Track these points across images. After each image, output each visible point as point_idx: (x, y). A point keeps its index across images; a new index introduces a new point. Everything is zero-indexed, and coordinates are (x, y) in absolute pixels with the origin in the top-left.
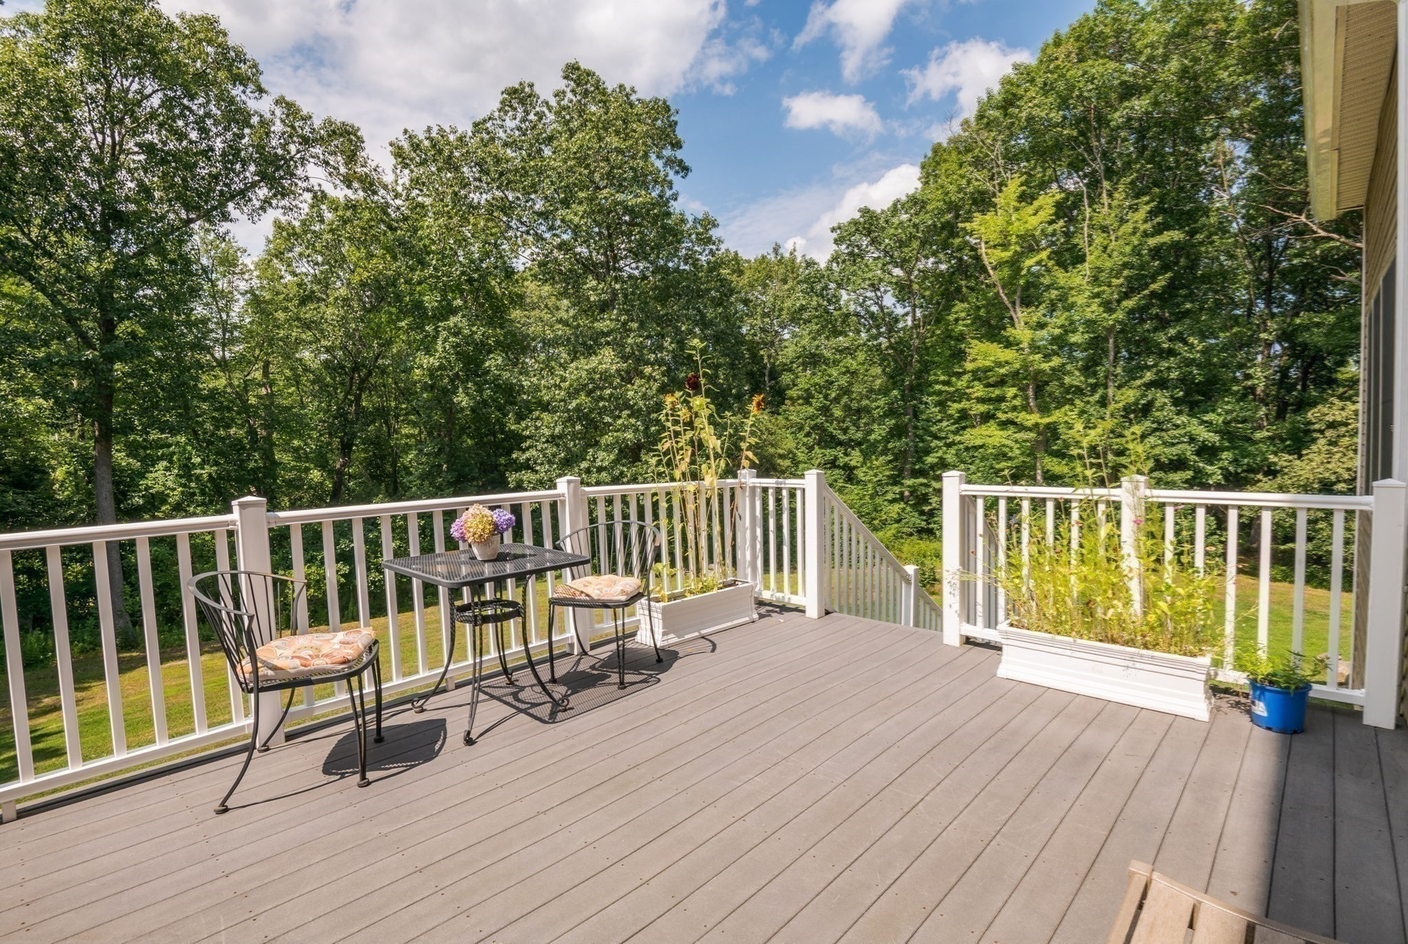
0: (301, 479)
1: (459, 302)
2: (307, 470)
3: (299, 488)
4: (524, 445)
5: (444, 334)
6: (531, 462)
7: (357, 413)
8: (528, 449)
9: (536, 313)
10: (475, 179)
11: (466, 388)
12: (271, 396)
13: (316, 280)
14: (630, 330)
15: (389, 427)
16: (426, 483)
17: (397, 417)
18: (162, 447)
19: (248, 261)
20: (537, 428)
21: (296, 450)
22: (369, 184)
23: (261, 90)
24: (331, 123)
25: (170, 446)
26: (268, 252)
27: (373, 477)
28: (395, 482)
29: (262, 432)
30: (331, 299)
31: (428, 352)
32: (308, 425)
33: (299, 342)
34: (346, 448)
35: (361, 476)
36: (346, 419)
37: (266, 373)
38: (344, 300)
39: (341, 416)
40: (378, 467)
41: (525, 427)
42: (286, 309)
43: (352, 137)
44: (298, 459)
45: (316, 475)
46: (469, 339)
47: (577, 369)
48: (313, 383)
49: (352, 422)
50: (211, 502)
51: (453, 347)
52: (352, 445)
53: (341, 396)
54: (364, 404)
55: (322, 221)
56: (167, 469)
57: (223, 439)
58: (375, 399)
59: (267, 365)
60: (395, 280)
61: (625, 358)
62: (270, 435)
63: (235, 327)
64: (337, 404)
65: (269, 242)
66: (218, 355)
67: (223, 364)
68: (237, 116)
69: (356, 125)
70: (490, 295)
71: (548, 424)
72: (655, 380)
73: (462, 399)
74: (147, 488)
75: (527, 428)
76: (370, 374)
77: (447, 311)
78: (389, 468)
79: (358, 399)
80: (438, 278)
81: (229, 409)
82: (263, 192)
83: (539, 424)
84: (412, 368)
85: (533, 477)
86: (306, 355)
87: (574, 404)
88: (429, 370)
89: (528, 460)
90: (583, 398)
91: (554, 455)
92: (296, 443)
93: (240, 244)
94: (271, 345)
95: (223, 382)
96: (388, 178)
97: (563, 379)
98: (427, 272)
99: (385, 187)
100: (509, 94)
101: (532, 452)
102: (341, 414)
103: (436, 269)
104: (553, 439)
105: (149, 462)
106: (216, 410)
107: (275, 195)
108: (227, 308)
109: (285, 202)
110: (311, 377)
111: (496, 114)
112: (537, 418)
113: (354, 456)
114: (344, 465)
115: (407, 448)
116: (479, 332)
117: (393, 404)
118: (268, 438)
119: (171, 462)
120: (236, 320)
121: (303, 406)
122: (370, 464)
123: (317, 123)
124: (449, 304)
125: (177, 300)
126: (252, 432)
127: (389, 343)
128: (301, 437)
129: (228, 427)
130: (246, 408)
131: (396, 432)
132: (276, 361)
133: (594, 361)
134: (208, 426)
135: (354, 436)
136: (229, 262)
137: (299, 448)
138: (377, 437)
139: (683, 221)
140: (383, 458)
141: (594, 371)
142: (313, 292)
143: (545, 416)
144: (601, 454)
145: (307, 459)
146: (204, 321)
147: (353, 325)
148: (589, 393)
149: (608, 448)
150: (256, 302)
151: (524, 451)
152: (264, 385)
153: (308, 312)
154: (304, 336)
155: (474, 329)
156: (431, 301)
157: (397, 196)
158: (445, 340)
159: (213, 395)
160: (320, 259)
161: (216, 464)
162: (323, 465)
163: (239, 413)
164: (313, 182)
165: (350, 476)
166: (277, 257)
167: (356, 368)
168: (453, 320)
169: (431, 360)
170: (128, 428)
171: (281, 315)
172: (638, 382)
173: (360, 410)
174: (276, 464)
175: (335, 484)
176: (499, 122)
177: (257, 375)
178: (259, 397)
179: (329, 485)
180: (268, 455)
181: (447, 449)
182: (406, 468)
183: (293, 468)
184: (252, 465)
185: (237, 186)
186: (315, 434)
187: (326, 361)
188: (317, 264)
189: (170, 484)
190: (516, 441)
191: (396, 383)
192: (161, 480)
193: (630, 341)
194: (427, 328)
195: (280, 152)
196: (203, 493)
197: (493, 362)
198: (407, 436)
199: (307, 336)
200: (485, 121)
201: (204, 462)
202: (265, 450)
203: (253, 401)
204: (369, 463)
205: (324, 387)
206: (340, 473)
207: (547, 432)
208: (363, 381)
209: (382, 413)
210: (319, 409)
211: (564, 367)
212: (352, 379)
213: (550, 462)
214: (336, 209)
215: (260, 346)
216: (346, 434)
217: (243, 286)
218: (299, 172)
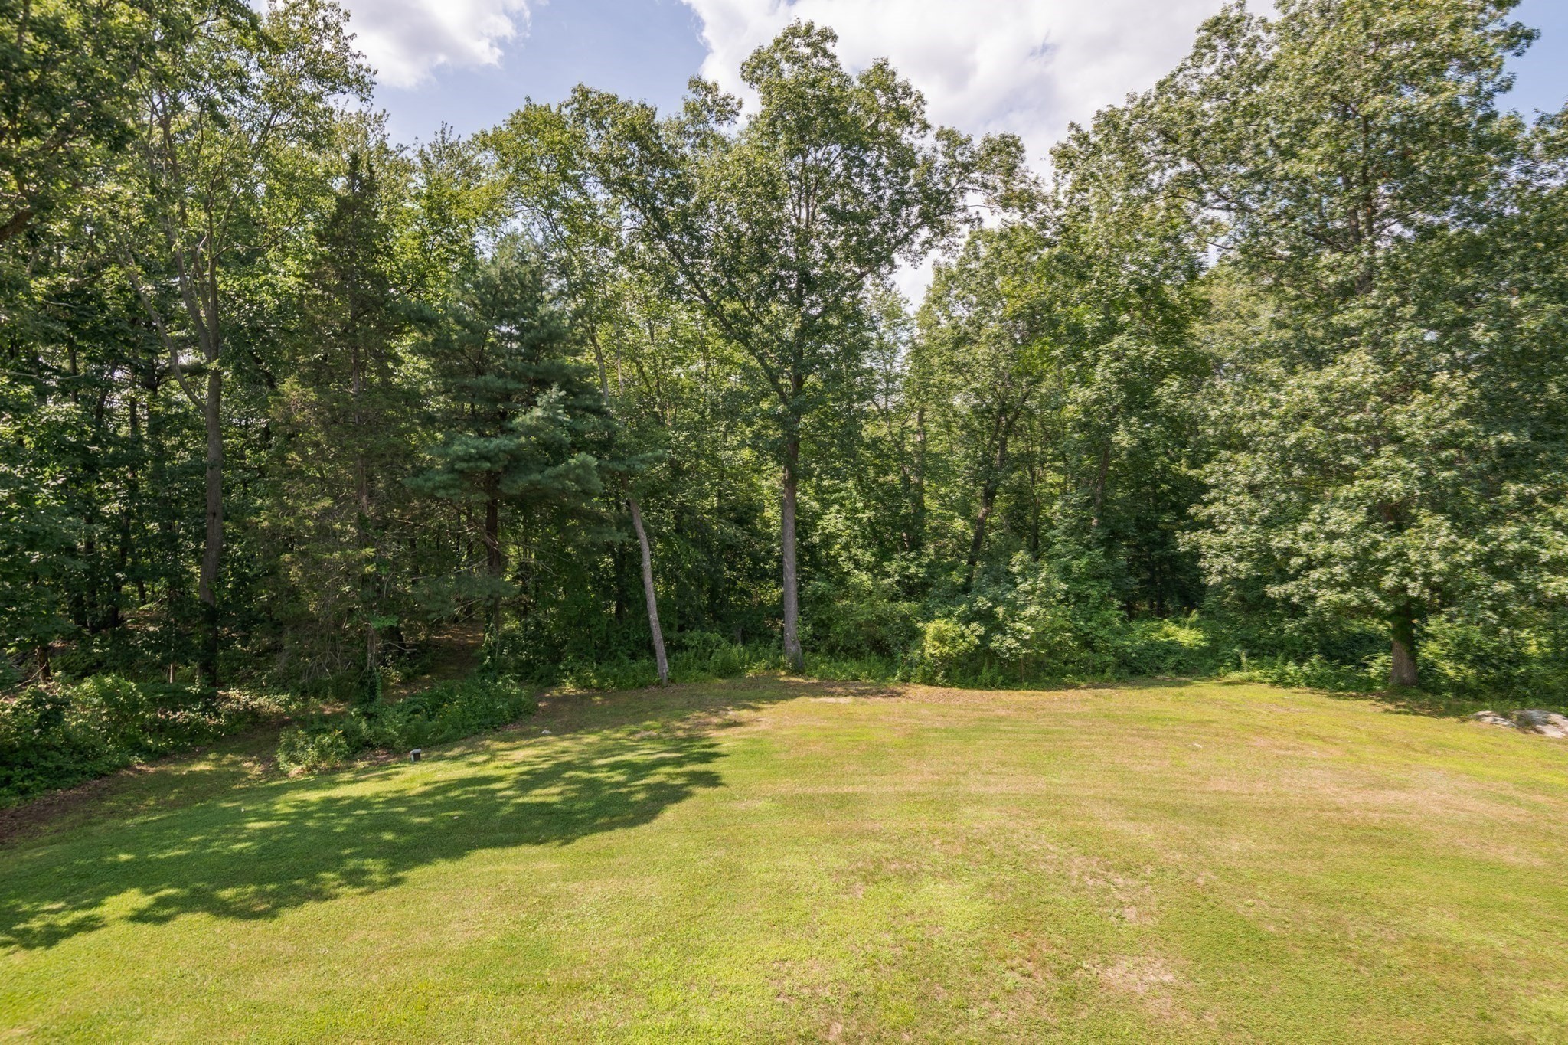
0: (945, 527)
1: (1126, 318)
2: (952, 518)
3: (943, 536)
4: (1205, 497)
5: (1106, 358)
6: (1216, 521)
7: (1002, 460)
8: (1212, 502)
9: (1225, 325)
10: (1158, 153)
11: (1128, 424)
12: (924, 443)
13: (971, 323)
14: (1402, 319)
15: (1033, 474)
16: (1072, 539)
17: (1042, 462)
18: (834, 492)
19: (911, 310)
20: (1227, 474)
21: (943, 497)
22: (1027, 201)
23: (926, 127)
24: (990, 141)
25: (840, 490)
26: (928, 298)
27: (1014, 529)
28: (1036, 536)
29: (914, 479)
30: (983, 338)
31: (1085, 383)
32: (954, 472)
33: (951, 386)
34: (989, 496)
35: (1002, 526)
36: (991, 466)
37: (921, 421)
38: (997, 337)
39: (986, 462)
40: (1020, 518)
41: (1210, 473)
42: (940, 354)
43: (1013, 149)
44: (944, 505)
45: (959, 524)
46: (1135, 364)
47: (1299, 387)
48: (962, 428)
49: (997, 470)
50: (869, 544)
51: (1116, 374)
52: (996, 493)
53: (987, 441)
54: (1009, 450)
55: (977, 258)
56: (838, 512)
57: (881, 485)
58: (1021, 444)
59: (922, 412)
60: (1052, 303)
61: (1387, 363)
62: (921, 482)
63: (897, 376)
64: (983, 450)
65: (929, 290)
66: (882, 404)
67: (885, 414)
68: (905, 159)
69: (1017, 135)
70: (1164, 305)
71: (1248, 468)
72: (1453, 395)
73: (1122, 438)
74: (823, 528)
75: (1212, 473)
76: (1016, 417)
77: (1111, 329)
78: (1029, 519)
79: (1004, 443)
80: (1101, 292)
81: (888, 457)
82: (925, 233)
83: (1230, 468)
84: (1064, 404)
85: (1217, 541)
86: (957, 401)
87: (1293, 438)
88: (1084, 403)
89: (1211, 517)
90: (1308, 428)
91: (1252, 512)
92: (944, 490)
93: (904, 295)
94: (927, 393)
95: (885, 430)
96: (1048, 189)
97: (1275, 404)
98: (1087, 288)
99: (1045, 201)
100: (1208, 30)
101: (1219, 508)
102: (987, 460)
103: (1099, 283)
104: (1253, 489)
105: (826, 505)
106: (877, 457)
107: (936, 235)
108: (890, 361)
109: (944, 242)
110: (961, 423)
111: (1189, 63)
112: (1228, 461)
113: (996, 505)
114: (986, 515)
115: (1051, 499)
116: (1151, 350)
117: (1039, 449)
118: (919, 485)
119: (842, 505)
120: (898, 369)
121: (951, 453)
122: (1011, 515)
123: (977, 143)
124: (1113, 322)
125: (851, 353)
126: (906, 480)
127: (1039, 379)
128: (947, 485)
129: (886, 474)
130: (902, 457)
131: (1040, 480)
132: (931, 407)
133: (1330, 373)
134: (871, 471)
135: (997, 483)
136: (893, 314)
137: (947, 495)
138: (1020, 485)
139: (1517, 126)
140: (1024, 508)
141: (1330, 388)
142: (966, 333)
143: (1242, 457)
144: (1337, 514)
145: (952, 508)
146: (871, 371)
147: (1003, 364)
148: (1319, 422)
149: (1350, 505)
150: (917, 352)
151: (1206, 505)
152: (918, 432)
153: (960, 356)
154: (956, 381)
155: (1143, 349)
156: (1091, 320)
157: (1058, 206)
158: (1107, 365)
159: (875, 443)
160: (975, 300)
161: (876, 509)
162: (966, 512)
163: (895, 460)
164: (972, 210)
165: (992, 527)
166: (935, 302)
167: (1003, 412)
168: (1117, 341)
169: (1088, 392)
170: (808, 474)
171: (936, 361)
172: (1420, 398)
173: (1005, 457)
174: (923, 510)
175: (976, 533)
176: (1193, 72)
177: (913, 423)
178: (913, 444)
179: (971, 534)
180: (918, 502)
181: (1099, 500)
182: (1048, 521)
183: (939, 516)
184: (903, 511)
185: (902, 231)
186: (960, 481)
187: (974, 406)
188: (971, 304)
189: (839, 526)
190: (1198, 490)
191: (1043, 426)
192: (833, 521)
193: (1400, 336)
194: (1085, 354)
195: (941, 186)
196: (864, 537)
197: (1166, 390)
198: (1052, 486)
199: (959, 380)
200: (1173, 76)
201: (866, 506)
202: (914, 496)
203: (909, 448)
204: (1010, 513)
205: (972, 433)
206: (981, 522)
207: (1243, 480)
208: (1010, 424)
209: (1027, 459)
210: (967, 456)
211: (1276, 386)
212: (999, 422)
213: (1247, 523)
214: (991, 242)
215: (916, 393)
216: (989, 481)
217: (905, 336)
218: (960, 203)
